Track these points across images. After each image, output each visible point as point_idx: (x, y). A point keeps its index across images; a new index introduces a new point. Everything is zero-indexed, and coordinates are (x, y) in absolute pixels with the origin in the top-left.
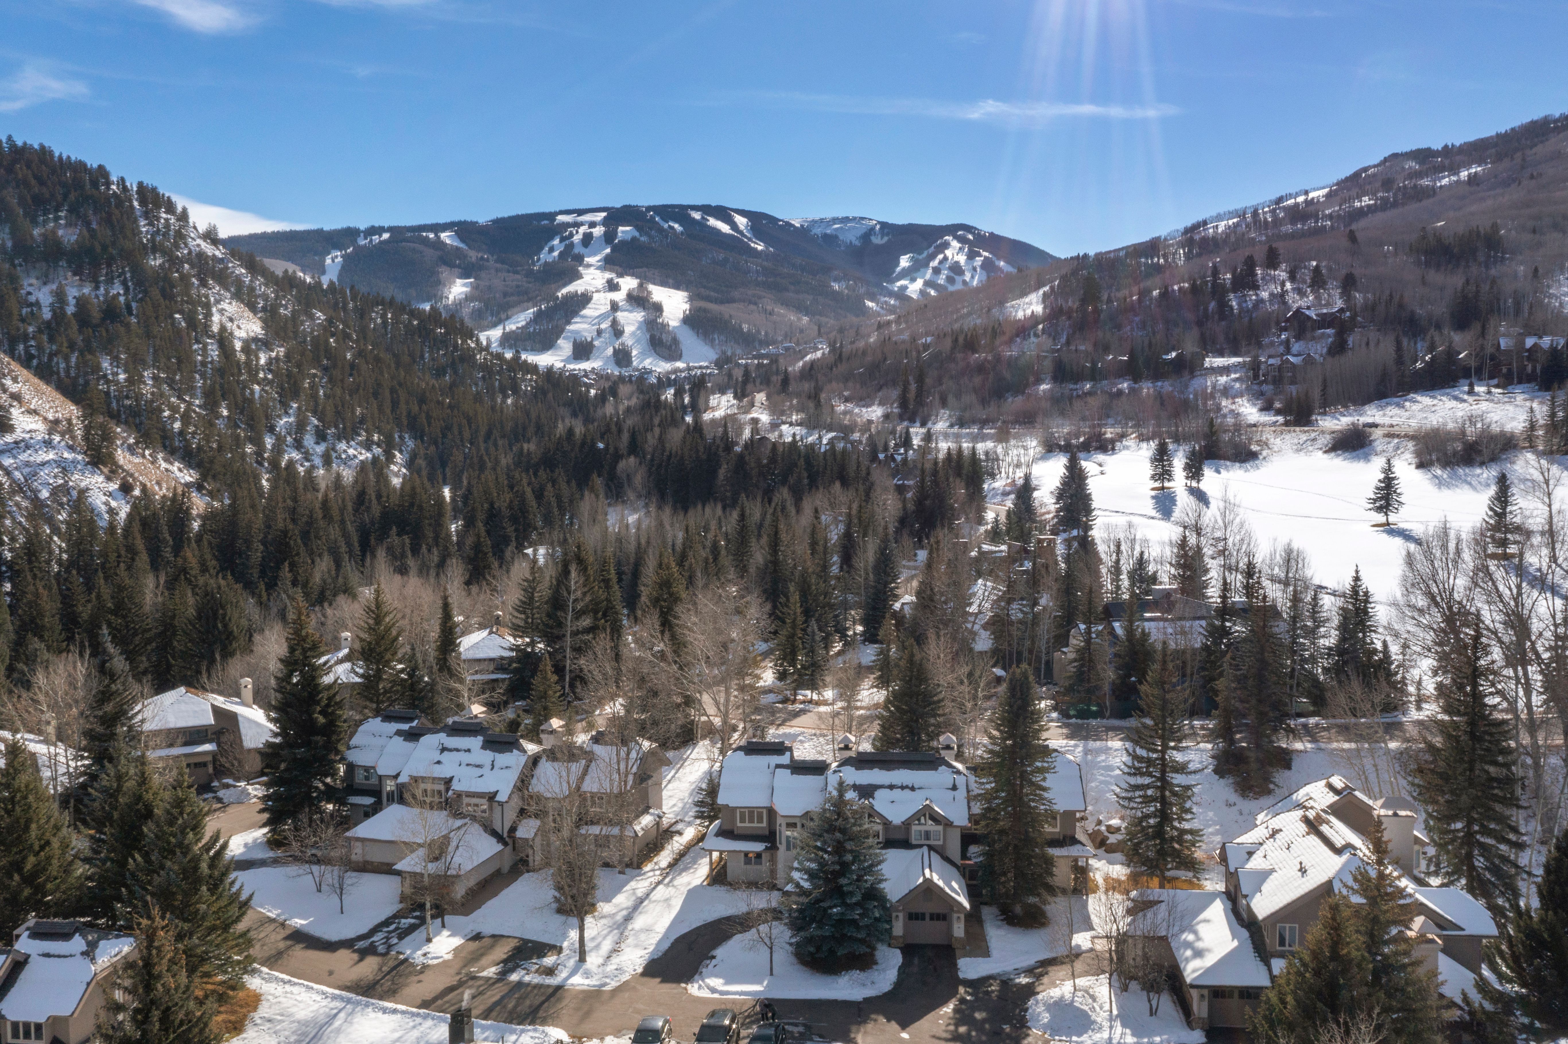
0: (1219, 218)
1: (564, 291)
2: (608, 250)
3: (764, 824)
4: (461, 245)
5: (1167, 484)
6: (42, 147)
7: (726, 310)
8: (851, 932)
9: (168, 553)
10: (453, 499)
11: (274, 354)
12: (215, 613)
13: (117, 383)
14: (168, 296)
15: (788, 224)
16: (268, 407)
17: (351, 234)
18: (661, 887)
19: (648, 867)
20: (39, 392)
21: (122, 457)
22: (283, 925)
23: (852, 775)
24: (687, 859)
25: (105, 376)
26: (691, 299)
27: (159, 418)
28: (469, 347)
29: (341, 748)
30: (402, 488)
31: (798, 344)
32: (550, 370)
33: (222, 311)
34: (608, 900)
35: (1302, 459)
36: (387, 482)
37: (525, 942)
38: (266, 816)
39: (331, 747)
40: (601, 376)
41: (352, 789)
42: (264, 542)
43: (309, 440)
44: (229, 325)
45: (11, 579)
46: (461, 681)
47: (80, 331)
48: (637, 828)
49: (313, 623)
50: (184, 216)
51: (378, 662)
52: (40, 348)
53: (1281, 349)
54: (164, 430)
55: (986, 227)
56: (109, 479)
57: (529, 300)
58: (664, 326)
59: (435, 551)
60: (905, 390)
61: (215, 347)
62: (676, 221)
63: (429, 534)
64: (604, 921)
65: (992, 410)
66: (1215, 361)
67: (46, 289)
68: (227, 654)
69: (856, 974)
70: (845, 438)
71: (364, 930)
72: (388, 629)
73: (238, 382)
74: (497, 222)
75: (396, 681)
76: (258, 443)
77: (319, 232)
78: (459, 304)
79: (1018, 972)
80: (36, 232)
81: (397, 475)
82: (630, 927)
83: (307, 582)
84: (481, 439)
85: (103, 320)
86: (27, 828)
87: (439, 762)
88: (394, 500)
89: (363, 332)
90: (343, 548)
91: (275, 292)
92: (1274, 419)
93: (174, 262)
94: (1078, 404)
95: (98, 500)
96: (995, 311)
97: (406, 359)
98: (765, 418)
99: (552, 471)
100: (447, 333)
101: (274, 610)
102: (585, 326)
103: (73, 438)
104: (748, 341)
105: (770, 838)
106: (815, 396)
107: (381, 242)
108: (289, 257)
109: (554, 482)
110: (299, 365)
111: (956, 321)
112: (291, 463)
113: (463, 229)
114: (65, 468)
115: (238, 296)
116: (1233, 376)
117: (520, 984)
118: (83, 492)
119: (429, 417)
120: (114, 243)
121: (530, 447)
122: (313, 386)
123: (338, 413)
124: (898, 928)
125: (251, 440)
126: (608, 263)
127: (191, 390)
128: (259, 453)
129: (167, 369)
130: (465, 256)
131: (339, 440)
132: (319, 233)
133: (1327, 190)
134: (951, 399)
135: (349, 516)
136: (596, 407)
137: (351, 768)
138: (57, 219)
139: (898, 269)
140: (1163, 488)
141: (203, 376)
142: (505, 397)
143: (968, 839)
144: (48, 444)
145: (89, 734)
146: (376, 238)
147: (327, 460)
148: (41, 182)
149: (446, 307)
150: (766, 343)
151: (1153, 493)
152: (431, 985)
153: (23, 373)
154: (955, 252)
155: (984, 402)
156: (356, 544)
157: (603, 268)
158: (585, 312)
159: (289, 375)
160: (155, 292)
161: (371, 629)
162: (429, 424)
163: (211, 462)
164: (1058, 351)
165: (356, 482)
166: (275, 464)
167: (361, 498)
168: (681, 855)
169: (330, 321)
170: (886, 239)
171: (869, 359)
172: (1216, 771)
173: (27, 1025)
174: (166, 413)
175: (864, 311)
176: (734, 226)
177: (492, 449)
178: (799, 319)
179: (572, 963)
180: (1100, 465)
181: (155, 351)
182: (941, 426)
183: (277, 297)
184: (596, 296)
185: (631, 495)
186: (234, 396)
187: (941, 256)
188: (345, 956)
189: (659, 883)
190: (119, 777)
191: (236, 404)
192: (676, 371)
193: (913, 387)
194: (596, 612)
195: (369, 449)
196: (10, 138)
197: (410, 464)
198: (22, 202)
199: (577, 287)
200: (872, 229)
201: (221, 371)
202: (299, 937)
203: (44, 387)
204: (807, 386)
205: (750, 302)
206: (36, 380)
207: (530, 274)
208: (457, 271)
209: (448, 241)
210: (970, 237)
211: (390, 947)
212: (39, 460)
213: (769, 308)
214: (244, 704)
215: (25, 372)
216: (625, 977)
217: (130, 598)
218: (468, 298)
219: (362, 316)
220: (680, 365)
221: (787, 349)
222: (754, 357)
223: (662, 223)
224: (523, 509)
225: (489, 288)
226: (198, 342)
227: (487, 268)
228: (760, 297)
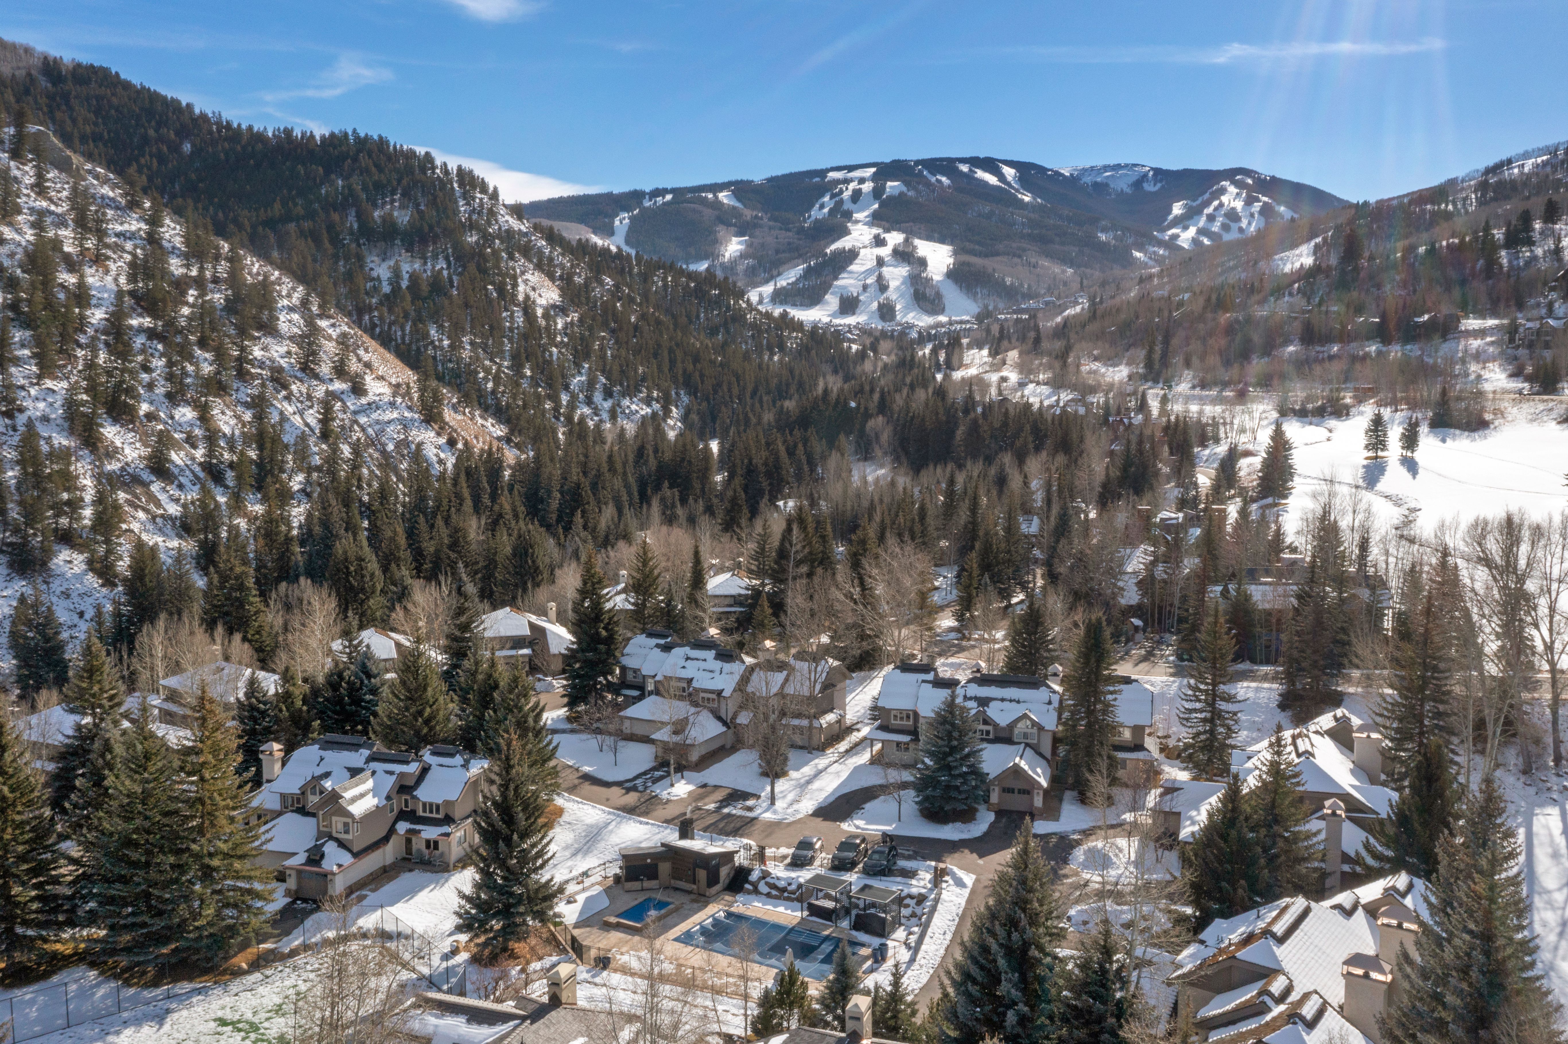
0: (1526, 155)
1: (833, 247)
2: (876, 206)
3: (911, 722)
4: (738, 204)
5: (1380, 453)
6: (380, 137)
7: (989, 264)
8: (954, 794)
9: (486, 500)
10: (721, 451)
11: (569, 319)
12: (526, 553)
13: (441, 348)
14: (483, 271)
15: (1057, 174)
16: (564, 368)
17: (637, 196)
18: (835, 765)
19: (830, 751)
20: (384, 360)
21: (448, 415)
22: (577, 770)
23: (975, 690)
24: (859, 747)
25: (433, 342)
26: (955, 253)
27: (476, 378)
28: (740, 308)
29: (617, 654)
30: (676, 440)
31: (1058, 298)
32: (815, 327)
33: (526, 282)
35: (1535, 430)
36: (663, 434)
37: (736, 791)
38: (566, 700)
39: (610, 653)
40: (865, 331)
41: (624, 684)
42: (562, 493)
43: (598, 397)
44: (532, 294)
45: (369, 518)
46: (704, 611)
47: (413, 303)
48: (823, 721)
49: (600, 561)
50: (495, 196)
51: (644, 594)
52: (381, 318)
53: (1544, 311)
54: (479, 390)
55: (1266, 170)
56: (439, 434)
57: (800, 256)
58: (929, 280)
59: (701, 501)
60: (1152, 350)
61: (520, 314)
62: (943, 174)
63: (697, 485)
65: (1235, 371)
66: (1472, 323)
67: (385, 265)
68: (537, 585)
69: (958, 825)
70: (1082, 401)
71: (630, 776)
72: (651, 571)
73: (539, 346)
74: (770, 180)
75: (657, 608)
76: (556, 400)
77: (609, 195)
78: (734, 262)
79: (1074, 832)
80: (376, 214)
81: (673, 428)
82: (809, 787)
83: (595, 528)
84: (748, 395)
85: (431, 292)
86: (425, 689)
87: (684, 667)
88: (668, 456)
89: (646, 295)
90: (625, 498)
91: (571, 261)
92: (1520, 385)
93: (487, 238)
94: (1318, 369)
95: (430, 452)
96: (1262, 264)
97: (683, 320)
98: (1013, 377)
99: (806, 430)
100: (721, 294)
101: (570, 550)
102: (852, 281)
103: (411, 399)
104: (1010, 294)
105: (914, 733)
106: (1062, 356)
107: (664, 204)
108: (582, 219)
109: (805, 441)
110: (591, 329)
111: (1220, 274)
112: (582, 419)
113: (740, 189)
114: (406, 425)
115: (539, 267)
116: (1489, 339)
117: (729, 815)
118: (420, 445)
119: (702, 376)
120: (438, 223)
121: (789, 405)
122: (602, 348)
123: (622, 372)
124: (994, 798)
125: (549, 397)
126: (876, 219)
127: (501, 353)
128: (556, 409)
129: (483, 336)
130: (741, 215)
131: (624, 396)
134: (1195, 360)
135: (630, 469)
136: (855, 363)
137: (624, 669)
138: (393, 201)
139: (1171, 217)
140: (1376, 457)
141: (511, 340)
142: (772, 354)
143: (1056, 740)
144: (392, 405)
145: (450, 637)
146: (660, 200)
147: (613, 416)
148: (380, 170)
149: (722, 265)
150: (1029, 296)
151: (1365, 462)
152: (671, 811)
153: (372, 344)
154: (1232, 198)
155: (1227, 363)
156: (636, 493)
157: (871, 224)
158: (852, 268)
159: (582, 338)
160: (472, 267)
161: (638, 570)
162: (702, 382)
163: (518, 419)
164: (1309, 311)
165: (636, 437)
166: (569, 419)
167: (640, 452)
168: (857, 745)
169: (617, 286)
170: (1159, 185)
171: (1123, 316)
172: (1279, 706)
173: (431, 805)
174: (481, 375)
175: (1131, 262)
176: (1001, 177)
177: (757, 405)
178: (1064, 272)
179: (765, 805)
180: (1330, 431)
181: (472, 320)
182: (1183, 387)
183: (572, 266)
184: (863, 252)
185: (878, 452)
186: (536, 358)
187: (1216, 203)
188: (616, 791)
189: (835, 761)
190: (477, 663)
191: (538, 365)
192: (939, 325)
194: (813, 561)
195: (649, 405)
196: (354, 130)
197: (685, 419)
198: (365, 189)
199: (844, 243)
200: (1145, 176)
201: (525, 336)
202: (587, 778)
203: (388, 355)
204: (1058, 345)
205: (1014, 255)
206: (382, 350)
207: (801, 231)
208: (733, 229)
209: (725, 201)
210: (1250, 181)
211: (646, 788)
212: (386, 418)
213: (1033, 260)
214: (550, 621)
215: (373, 343)
216: (799, 816)
217: (465, 537)
218: (743, 256)
219: (645, 280)
220: (943, 319)
221: (1047, 303)
222: (1015, 312)
223: (929, 176)
224: (777, 466)
225: (763, 245)
226: (506, 310)
227: (761, 226)
228: (1024, 250)
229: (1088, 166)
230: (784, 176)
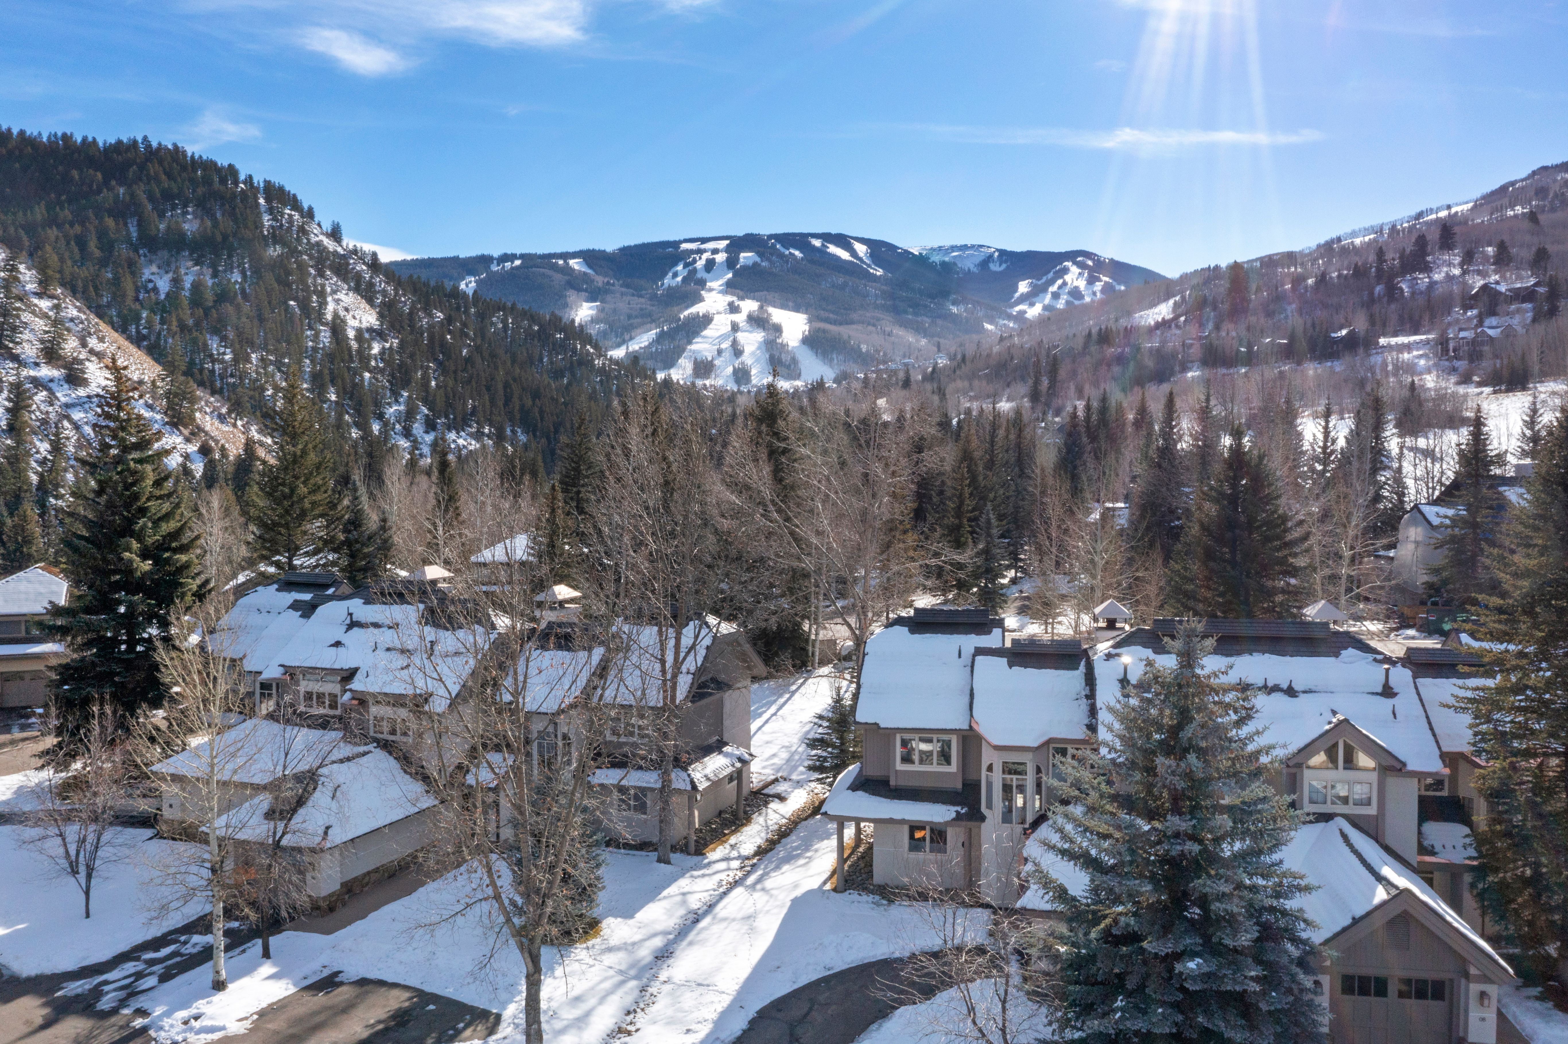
0: (1354, 234)
1: (686, 313)
2: (730, 275)
3: (953, 768)
4: (589, 271)
6: (175, 146)
7: (844, 331)
11: (387, 345)
13: (222, 361)
14: (285, 285)
15: (907, 252)
16: (377, 394)
17: (484, 260)
18: (739, 891)
19: (716, 853)
20: (126, 353)
21: (208, 423)
24: (793, 841)
26: (810, 321)
31: (917, 360)
33: (337, 301)
34: (628, 913)
37: (424, 997)
43: (418, 428)
44: (344, 314)
48: (696, 776)
50: (310, 214)
53: (1473, 323)
55: (1107, 253)
56: (188, 440)
57: (653, 321)
58: (784, 346)
60: (1037, 382)
61: (328, 334)
62: (796, 248)
64: (610, 959)
66: (1391, 340)
67: (166, 277)
73: (349, 369)
74: (623, 249)
76: (364, 426)
78: (584, 325)
80: (163, 226)
82: (663, 976)
85: (216, 301)
87: (338, 644)
89: (481, 332)
91: (396, 289)
92: (1477, 390)
93: (293, 253)
95: (174, 461)
96: (1124, 321)
97: (524, 360)
100: (567, 338)
102: (706, 346)
103: (155, 398)
104: (866, 359)
105: (965, 794)
107: (513, 269)
110: (412, 356)
113: (592, 257)
115: (357, 290)
119: (541, 412)
120: (235, 235)
122: (425, 378)
123: (448, 403)
125: (357, 425)
126: (730, 287)
128: (364, 438)
129: (274, 352)
130: (593, 281)
131: (449, 430)
132: (455, 261)
133: (1470, 205)
138: (184, 213)
139: (1017, 295)
141: (313, 361)
143: (1434, 804)
146: (508, 265)
147: (436, 451)
148: (169, 176)
149: (572, 322)
150: (885, 360)
153: (112, 335)
154: (1074, 277)
157: (724, 292)
158: (705, 333)
159: (402, 365)
160: (270, 278)
162: (542, 419)
164: (1206, 337)
168: (783, 833)
169: (449, 320)
170: (1004, 266)
171: (994, 360)
174: (269, 392)
175: (982, 332)
176: (854, 253)
178: (918, 340)
181: (266, 336)
183: (397, 294)
184: (717, 318)
186: (343, 380)
187: (1060, 282)
189: (736, 883)
191: (344, 389)
192: (795, 388)
193: (1045, 382)
195: (478, 440)
196: (145, 138)
198: (151, 197)
199: (699, 309)
200: (991, 256)
201: (331, 356)
204: (929, 387)
205: (869, 324)
207: (654, 297)
208: (583, 294)
209: (576, 267)
210: (1090, 263)
211: (129, 998)
213: (888, 329)
215: (115, 334)
218: (594, 320)
219: (483, 320)
220: (798, 383)
221: (906, 364)
223: (782, 250)
225: (615, 311)
226: (311, 328)
227: (613, 292)
228: (878, 320)
229: (936, 245)
230: (636, 246)
